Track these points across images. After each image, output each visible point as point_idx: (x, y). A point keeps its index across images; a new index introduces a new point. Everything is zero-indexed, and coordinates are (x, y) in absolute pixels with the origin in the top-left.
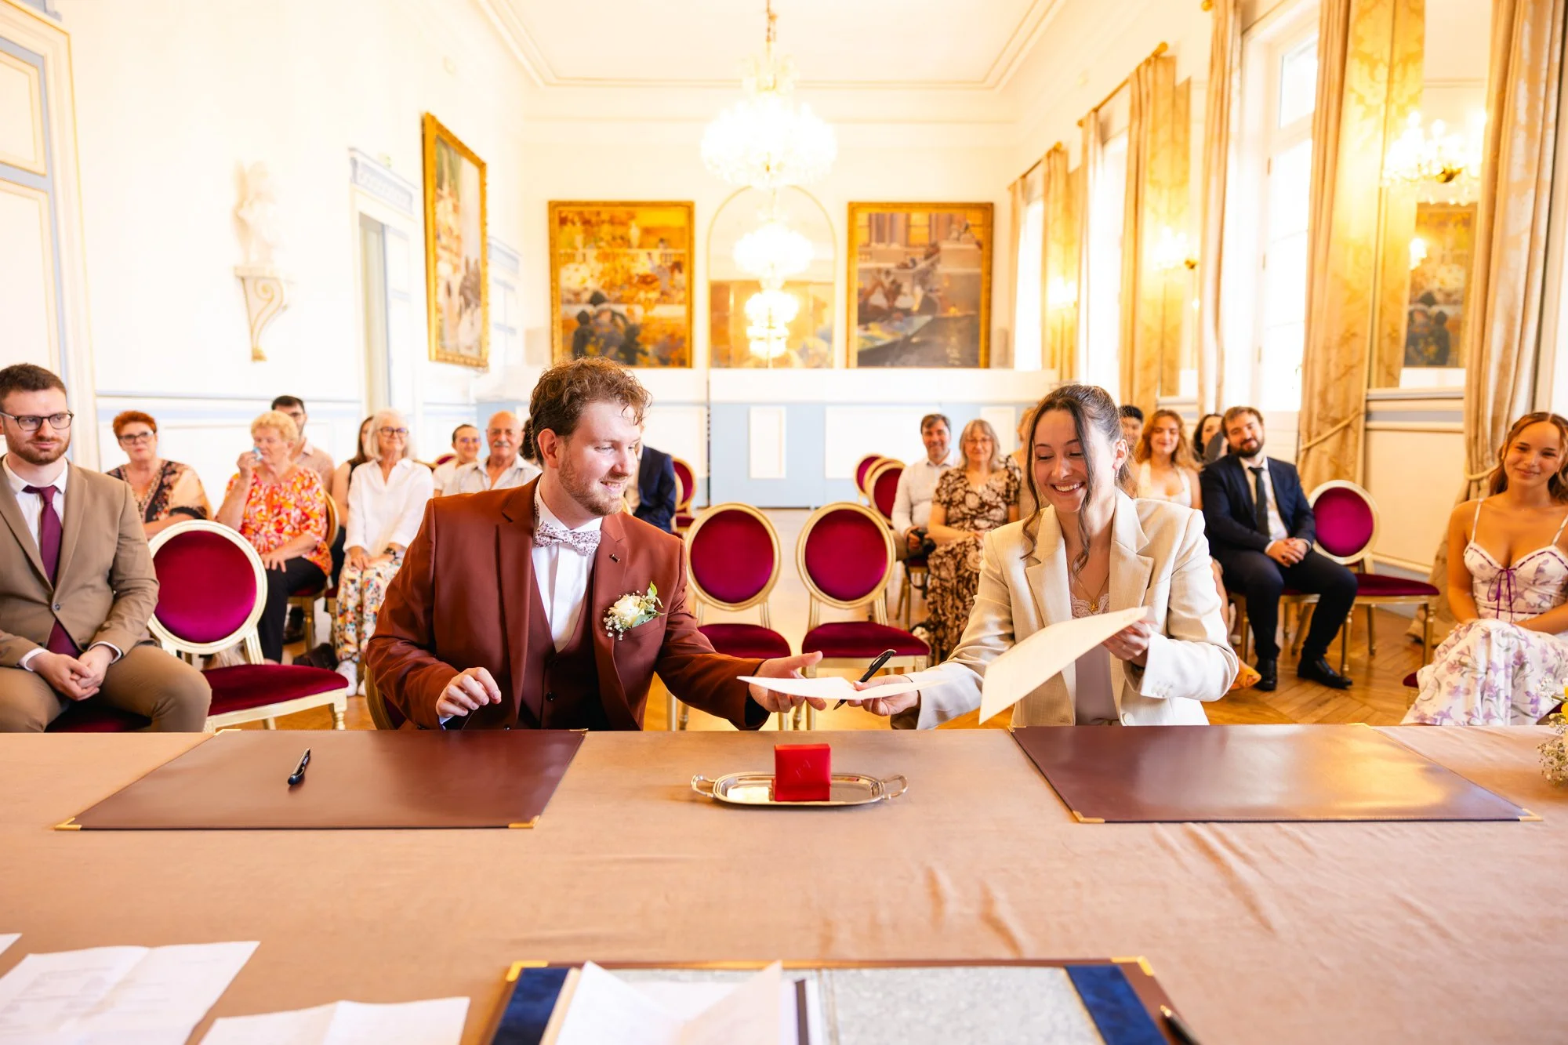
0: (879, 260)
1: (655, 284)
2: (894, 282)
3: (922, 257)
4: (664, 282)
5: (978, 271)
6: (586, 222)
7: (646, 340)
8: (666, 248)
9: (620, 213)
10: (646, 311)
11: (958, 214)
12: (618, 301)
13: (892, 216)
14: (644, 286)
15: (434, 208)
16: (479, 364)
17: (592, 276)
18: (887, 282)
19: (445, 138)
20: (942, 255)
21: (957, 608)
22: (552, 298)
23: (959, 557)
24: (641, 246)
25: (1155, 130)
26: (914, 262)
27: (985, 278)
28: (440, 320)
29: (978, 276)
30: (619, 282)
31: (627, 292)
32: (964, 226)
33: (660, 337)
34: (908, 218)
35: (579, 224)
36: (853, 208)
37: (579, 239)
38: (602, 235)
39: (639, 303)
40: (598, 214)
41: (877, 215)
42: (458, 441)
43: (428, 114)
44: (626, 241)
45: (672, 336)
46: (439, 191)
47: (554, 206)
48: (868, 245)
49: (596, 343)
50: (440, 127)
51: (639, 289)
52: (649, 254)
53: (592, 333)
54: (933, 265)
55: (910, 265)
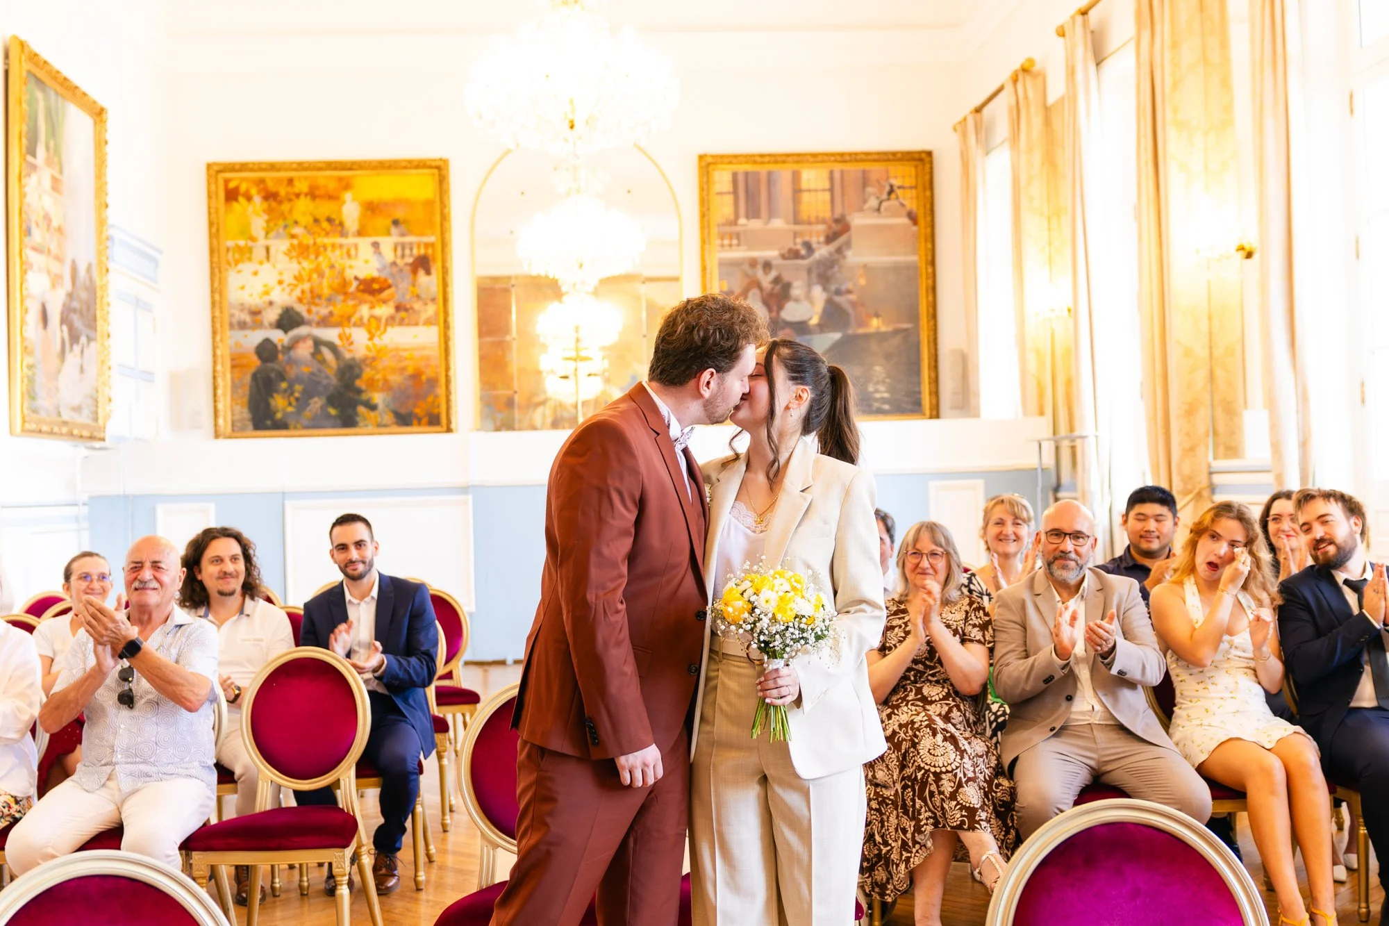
0: (750, 248)
1: (386, 294)
2: (777, 280)
3: (822, 239)
4: (402, 290)
5: (913, 258)
6: (270, 197)
7: (372, 383)
8: (403, 235)
9: (326, 179)
10: (371, 339)
11: (876, 169)
12: (324, 322)
13: (769, 174)
14: (367, 297)
15: (21, 187)
16: (92, 436)
17: (280, 282)
18: (766, 281)
19: (41, 75)
20: (853, 232)
21: (904, 831)
22: (213, 318)
23: (904, 746)
24: (360, 233)
25: (1175, 45)
26: (808, 246)
27: (924, 269)
28: (30, 367)
29: (911, 269)
30: (326, 291)
31: (339, 308)
32: (887, 188)
33: (395, 379)
34: (796, 177)
35: (257, 199)
36: (707, 164)
37: (258, 223)
38: (297, 215)
39: (359, 324)
40: (290, 181)
41: (747, 174)
42: (73, 578)
43: (15, 38)
44: (336, 225)
45: (416, 376)
46: (30, 158)
47: (215, 171)
48: (734, 222)
49: (289, 392)
50: (34, 57)
51: (361, 302)
52: (376, 245)
53: (282, 377)
54: (839, 250)
55: (803, 252)
